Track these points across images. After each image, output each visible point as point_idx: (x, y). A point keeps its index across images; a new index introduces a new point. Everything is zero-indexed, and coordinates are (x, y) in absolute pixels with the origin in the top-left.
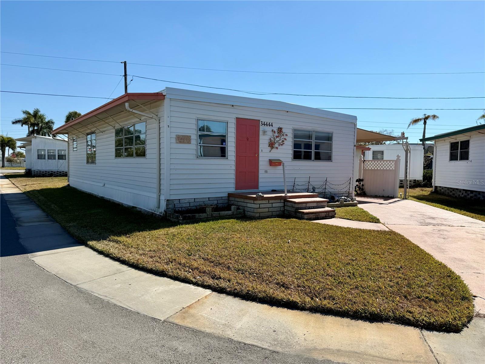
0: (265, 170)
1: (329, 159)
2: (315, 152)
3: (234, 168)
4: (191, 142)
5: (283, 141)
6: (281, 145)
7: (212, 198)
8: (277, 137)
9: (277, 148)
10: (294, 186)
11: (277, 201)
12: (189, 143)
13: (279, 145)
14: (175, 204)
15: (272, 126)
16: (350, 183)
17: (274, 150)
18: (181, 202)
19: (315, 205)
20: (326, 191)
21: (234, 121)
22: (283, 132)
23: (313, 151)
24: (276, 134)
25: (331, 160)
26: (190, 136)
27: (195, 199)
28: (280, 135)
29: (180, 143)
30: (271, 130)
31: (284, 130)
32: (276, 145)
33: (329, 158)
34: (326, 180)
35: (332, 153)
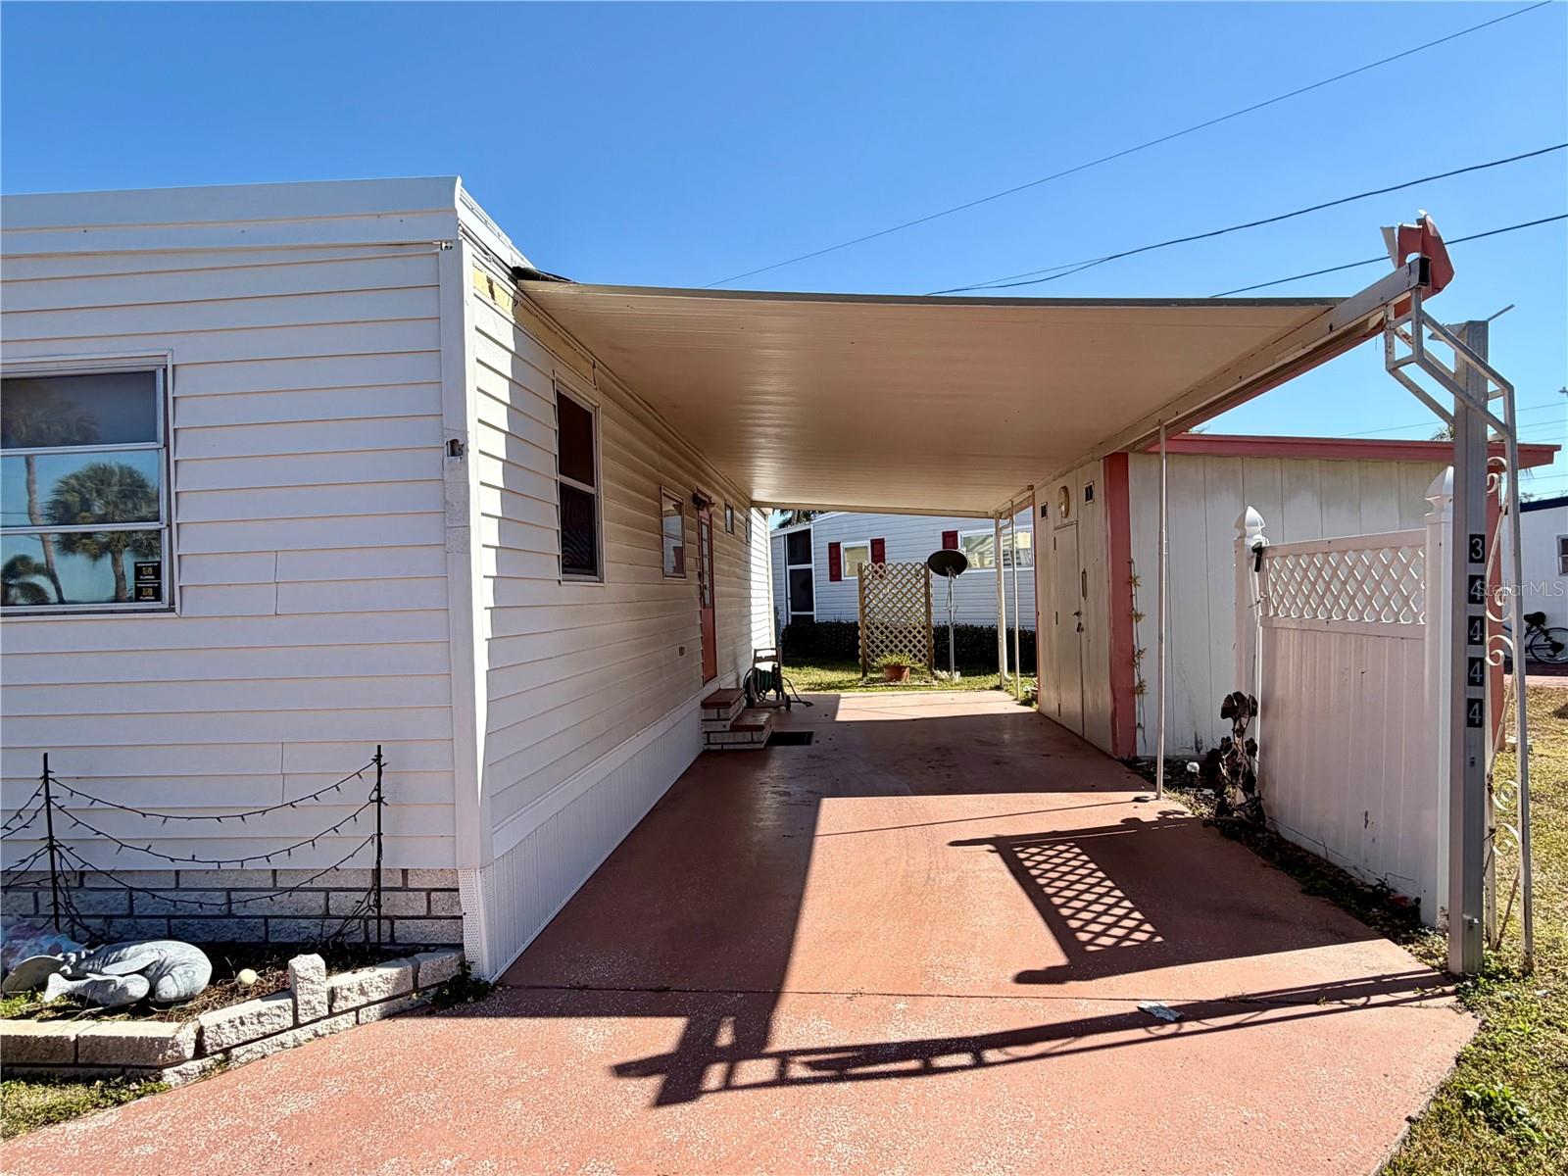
16: (380, 800)
34: (46, 771)
35: (166, 533)
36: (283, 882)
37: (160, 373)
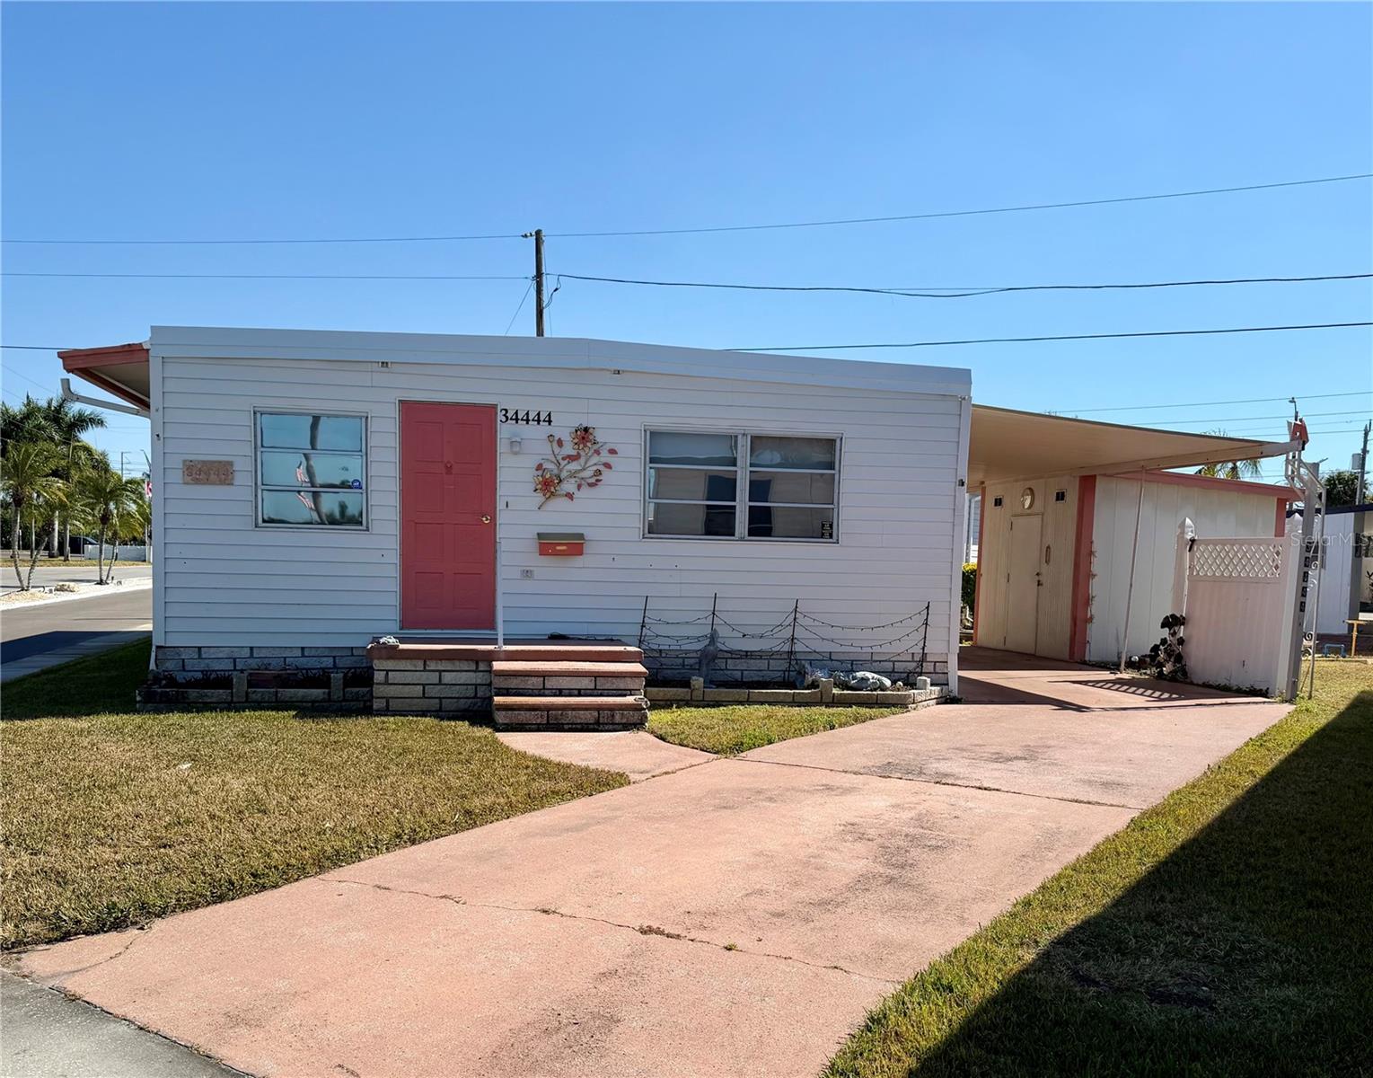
0: (523, 569)
1: (823, 534)
2: (750, 507)
3: (394, 557)
4: (233, 479)
5: (599, 473)
6: (591, 485)
7: (313, 650)
8: (571, 458)
9: (570, 496)
10: (643, 626)
11: (464, 665)
12: (227, 482)
13: (579, 487)
14: (183, 660)
15: (550, 422)
16: (926, 624)
17: (559, 504)
18: (204, 656)
19: (586, 683)
20: (798, 647)
21: (393, 412)
22: (598, 440)
23: (742, 505)
24: (569, 449)
25: (831, 536)
26: (231, 464)
27: (255, 650)
28: (582, 453)
29: (196, 484)
30: (545, 436)
31: (600, 436)
32: (569, 486)
33: (823, 529)
34: (796, 607)
35: (836, 510)
36: (875, 658)
37: (838, 442)
